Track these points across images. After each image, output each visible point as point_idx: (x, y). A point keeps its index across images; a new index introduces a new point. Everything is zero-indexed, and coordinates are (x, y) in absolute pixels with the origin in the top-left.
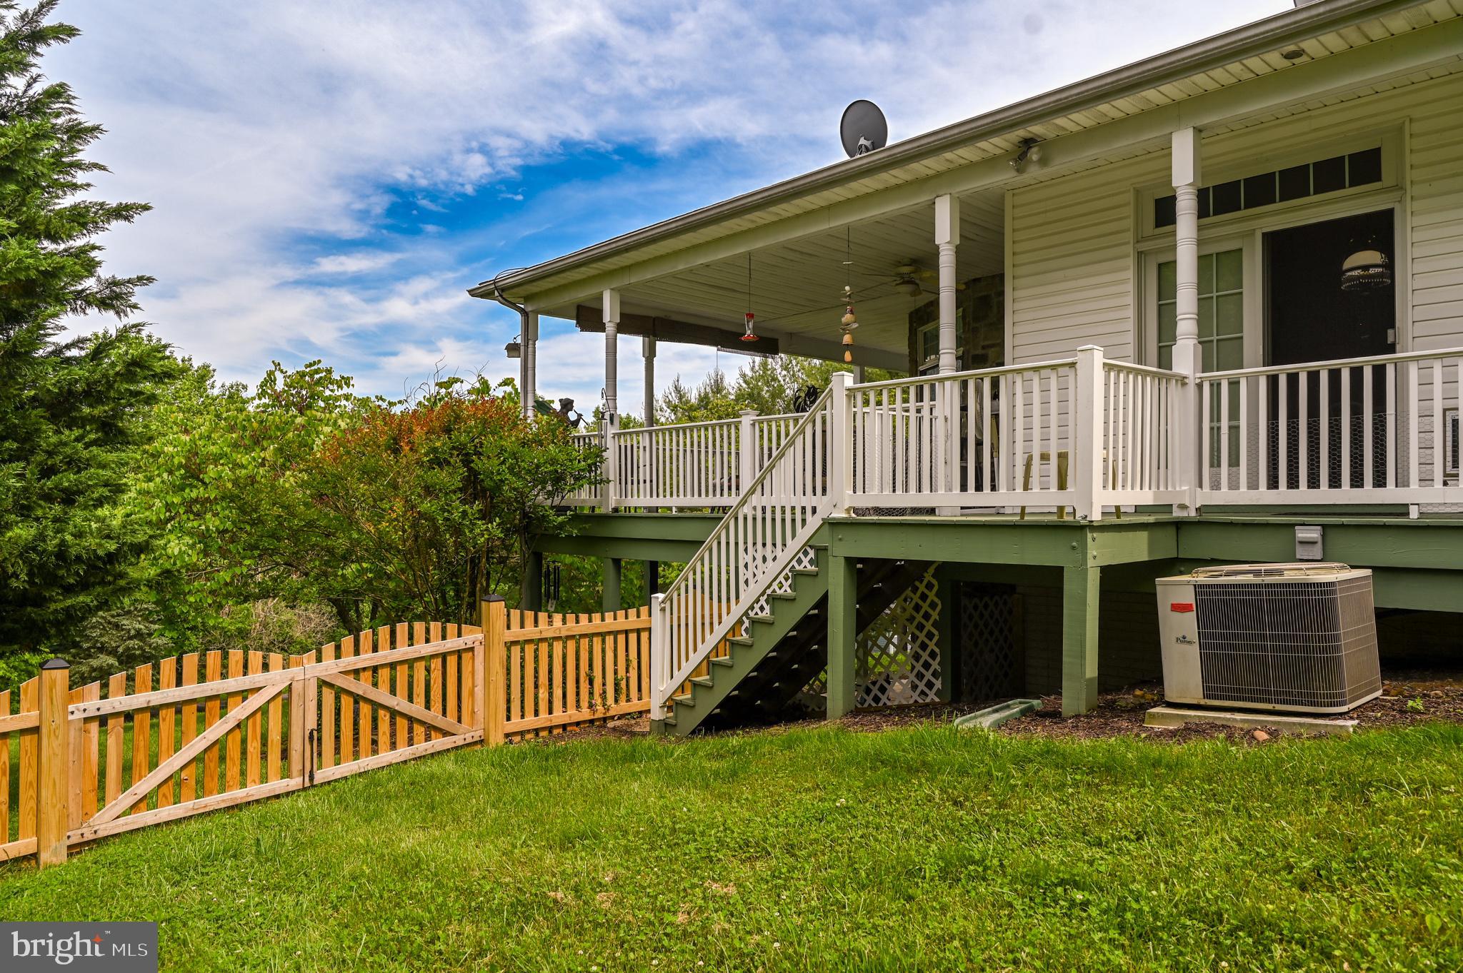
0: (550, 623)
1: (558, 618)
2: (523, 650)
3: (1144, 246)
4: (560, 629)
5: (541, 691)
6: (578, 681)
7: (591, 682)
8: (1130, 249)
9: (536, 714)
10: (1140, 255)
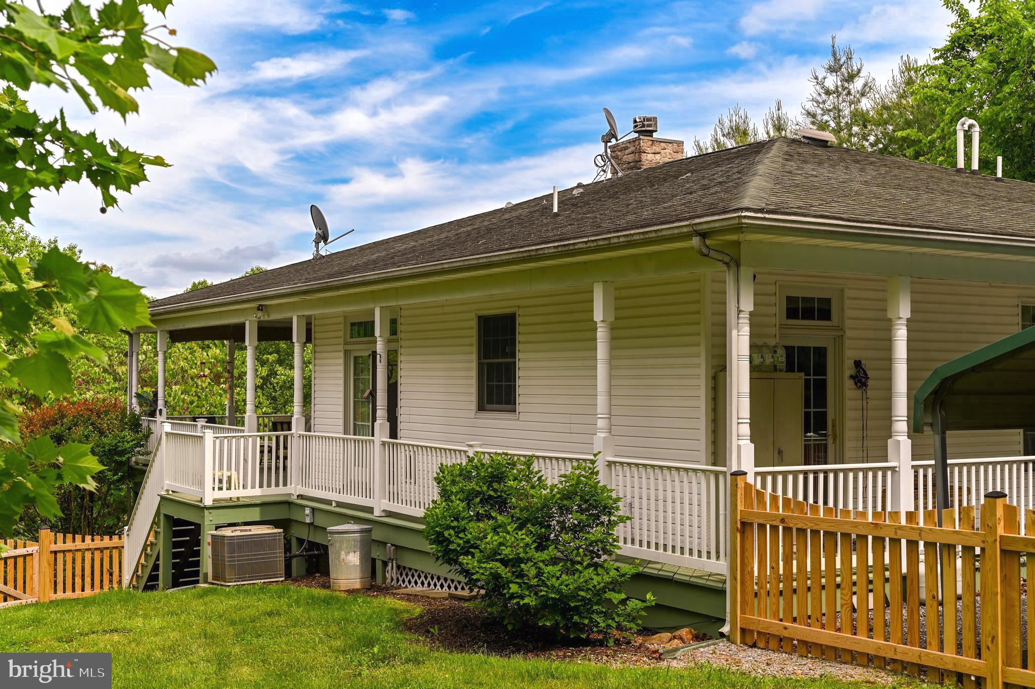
0: (83, 541)
1: (88, 538)
2: (65, 556)
3: (348, 347)
4: (89, 545)
5: (76, 579)
6: (102, 574)
7: (111, 574)
8: (341, 347)
9: (74, 590)
10: (346, 352)
